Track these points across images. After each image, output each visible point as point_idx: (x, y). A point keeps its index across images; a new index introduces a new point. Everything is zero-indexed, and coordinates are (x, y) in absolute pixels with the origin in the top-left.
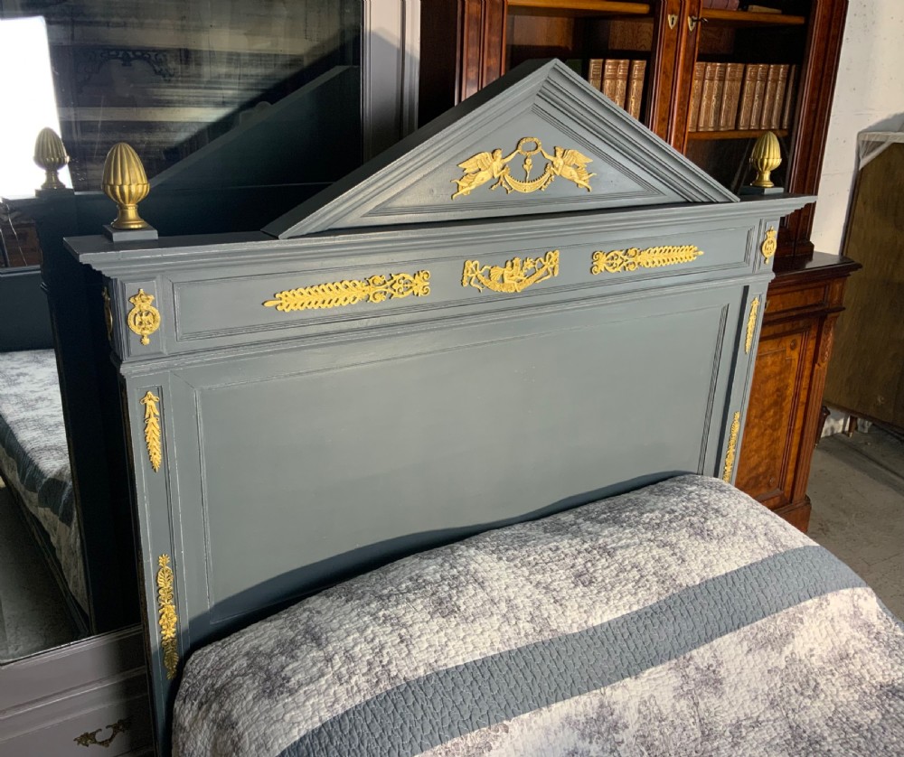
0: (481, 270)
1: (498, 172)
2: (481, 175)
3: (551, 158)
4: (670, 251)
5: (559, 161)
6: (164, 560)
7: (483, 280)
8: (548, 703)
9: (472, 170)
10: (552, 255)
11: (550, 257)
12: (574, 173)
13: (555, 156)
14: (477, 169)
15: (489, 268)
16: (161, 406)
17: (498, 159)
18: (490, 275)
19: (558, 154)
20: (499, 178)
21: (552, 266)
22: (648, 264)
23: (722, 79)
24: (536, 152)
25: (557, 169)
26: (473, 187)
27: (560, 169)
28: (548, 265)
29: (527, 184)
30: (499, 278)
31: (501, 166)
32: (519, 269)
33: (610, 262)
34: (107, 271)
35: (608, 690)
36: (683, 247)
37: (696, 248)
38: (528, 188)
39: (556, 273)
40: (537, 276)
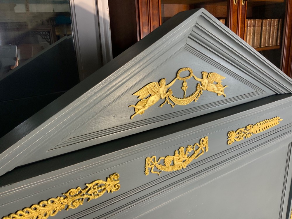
0: (157, 162)
1: (164, 95)
2: (152, 98)
3: (200, 80)
4: (267, 122)
5: (205, 81)
7: (160, 167)
9: (145, 96)
10: (204, 140)
11: (203, 141)
12: (215, 87)
13: (202, 78)
14: (148, 95)
15: (163, 158)
17: (164, 86)
18: (164, 162)
19: (204, 76)
20: (166, 98)
21: (204, 146)
22: (257, 132)
23: (254, 26)
24: (190, 77)
25: (204, 87)
26: (146, 108)
27: (206, 86)
28: (202, 147)
29: (185, 99)
30: (171, 163)
31: (166, 90)
32: (184, 153)
33: (237, 136)
36: (273, 119)
37: (279, 118)
38: (187, 102)
39: (207, 150)
40: (196, 155)
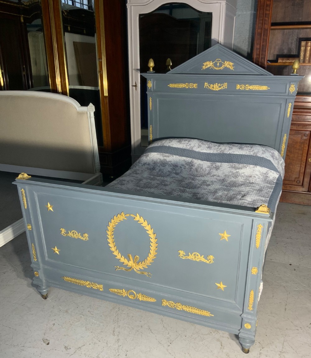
0: (208, 85)
1: (211, 65)
6: (151, 126)
8: (182, 156)
12: (229, 66)
14: (206, 64)
16: (152, 100)
18: (210, 86)
21: (225, 86)
22: (252, 89)
24: (220, 62)
25: (225, 65)
26: (206, 68)
33: (241, 87)
34: (145, 77)
35: (194, 159)
37: (267, 87)
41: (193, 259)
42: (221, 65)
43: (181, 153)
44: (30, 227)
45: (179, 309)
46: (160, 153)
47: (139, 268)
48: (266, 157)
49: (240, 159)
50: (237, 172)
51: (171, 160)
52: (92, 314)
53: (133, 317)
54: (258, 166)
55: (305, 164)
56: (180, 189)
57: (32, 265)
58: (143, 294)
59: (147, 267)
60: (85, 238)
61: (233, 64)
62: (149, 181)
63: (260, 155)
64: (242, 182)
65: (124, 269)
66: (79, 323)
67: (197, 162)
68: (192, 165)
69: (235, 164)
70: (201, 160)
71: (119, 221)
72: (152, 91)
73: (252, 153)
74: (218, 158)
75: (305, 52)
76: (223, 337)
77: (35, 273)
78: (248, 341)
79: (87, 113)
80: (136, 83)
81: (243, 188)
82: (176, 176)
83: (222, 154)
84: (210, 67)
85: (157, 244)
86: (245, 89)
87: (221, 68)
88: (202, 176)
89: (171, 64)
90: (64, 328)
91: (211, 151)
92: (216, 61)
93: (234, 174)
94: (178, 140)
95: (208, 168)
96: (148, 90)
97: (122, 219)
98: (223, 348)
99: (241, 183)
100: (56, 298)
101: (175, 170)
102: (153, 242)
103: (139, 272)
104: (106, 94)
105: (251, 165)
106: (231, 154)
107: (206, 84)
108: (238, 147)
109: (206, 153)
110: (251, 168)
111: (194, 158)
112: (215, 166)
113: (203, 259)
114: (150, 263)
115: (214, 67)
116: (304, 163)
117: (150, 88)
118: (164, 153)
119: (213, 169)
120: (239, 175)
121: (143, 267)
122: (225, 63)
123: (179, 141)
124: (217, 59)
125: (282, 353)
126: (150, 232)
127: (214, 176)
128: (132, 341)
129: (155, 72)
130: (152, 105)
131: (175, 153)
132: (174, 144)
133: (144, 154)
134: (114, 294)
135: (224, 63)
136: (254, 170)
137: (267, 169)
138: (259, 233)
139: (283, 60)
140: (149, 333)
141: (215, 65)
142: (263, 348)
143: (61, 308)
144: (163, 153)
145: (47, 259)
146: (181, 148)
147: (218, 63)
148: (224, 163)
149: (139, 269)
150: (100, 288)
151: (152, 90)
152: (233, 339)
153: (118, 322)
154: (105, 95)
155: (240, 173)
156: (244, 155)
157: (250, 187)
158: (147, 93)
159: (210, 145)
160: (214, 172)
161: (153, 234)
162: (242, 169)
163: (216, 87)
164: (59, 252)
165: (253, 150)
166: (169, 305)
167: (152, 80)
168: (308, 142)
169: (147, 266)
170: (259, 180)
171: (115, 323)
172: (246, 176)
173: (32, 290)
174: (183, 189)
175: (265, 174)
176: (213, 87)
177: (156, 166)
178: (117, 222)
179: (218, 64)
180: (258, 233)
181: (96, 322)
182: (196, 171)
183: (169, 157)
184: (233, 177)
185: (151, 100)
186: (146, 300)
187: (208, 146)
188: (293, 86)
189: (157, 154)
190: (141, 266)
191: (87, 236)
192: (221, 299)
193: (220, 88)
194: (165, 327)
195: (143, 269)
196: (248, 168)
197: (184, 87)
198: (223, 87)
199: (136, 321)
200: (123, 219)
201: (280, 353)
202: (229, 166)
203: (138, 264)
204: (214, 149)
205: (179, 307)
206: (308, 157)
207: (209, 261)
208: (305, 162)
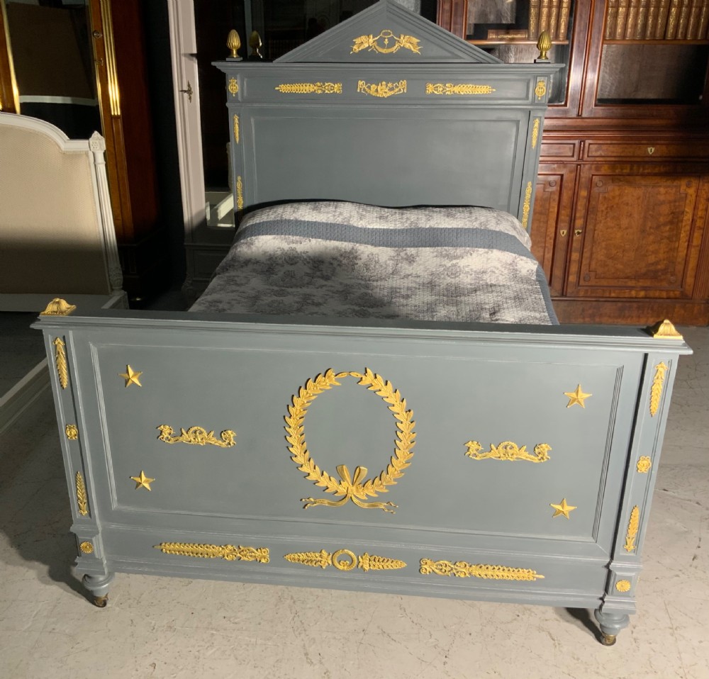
0: (366, 85)
1: (371, 44)
2: (363, 44)
3: (398, 39)
4: (473, 87)
5: (402, 41)
6: (239, 178)
7: (367, 90)
8: (331, 240)
9: (359, 43)
10: (402, 82)
12: (411, 46)
14: (361, 42)
15: (370, 85)
16: (239, 120)
17: (371, 38)
18: (370, 88)
20: (372, 46)
21: (403, 87)
22: (459, 92)
24: (390, 36)
25: (401, 44)
26: (360, 49)
27: (403, 44)
28: (400, 87)
30: (375, 90)
31: (373, 41)
32: (385, 87)
33: (436, 89)
34: (223, 70)
35: (358, 245)
36: (482, 86)
37: (490, 87)
38: (386, 51)
39: (405, 91)
40: (395, 91)
41: (499, 457)
42: (392, 43)
43: (327, 234)
44: (74, 432)
45: (462, 576)
46: (279, 236)
47: (367, 495)
48: (506, 229)
49: (455, 239)
50: (454, 265)
51: (306, 249)
52: (236, 623)
53: (333, 612)
54: (495, 251)
55: (552, 241)
56: (354, 310)
57: (73, 529)
58: (375, 554)
59: (386, 491)
60: (227, 441)
61: (418, 41)
62: (275, 298)
63: (492, 226)
64: (471, 284)
65: (326, 502)
66: (214, 649)
67: (365, 250)
68: (356, 258)
69: (446, 248)
70: (372, 245)
71: (320, 392)
72: (239, 102)
73: (476, 225)
74: (409, 239)
75: (539, 19)
76: (546, 620)
77: (83, 547)
78: (616, 618)
79: (87, 154)
80: (189, 86)
81: (482, 297)
82: (325, 283)
83: (414, 230)
84: (369, 47)
85: (415, 434)
86: (445, 93)
87: (394, 49)
88: (381, 279)
89: (261, 44)
90: (182, 669)
91: (390, 226)
92: (381, 35)
93: (448, 269)
94: (310, 205)
95: (392, 262)
96: (229, 98)
97: (328, 384)
98: (559, 644)
99: (469, 286)
100: (129, 599)
101: (319, 271)
102: (405, 431)
103: (365, 506)
104: (116, 111)
105: (480, 249)
106: (434, 229)
107: (360, 83)
108: (443, 214)
109: (380, 229)
110: (481, 255)
111: (357, 242)
112: (405, 257)
113: (524, 455)
114: (395, 480)
115: (377, 47)
116: (550, 239)
117: (234, 95)
118: (289, 234)
119: (402, 263)
120: (460, 271)
121: (376, 492)
122: (402, 38)
123: (313, 207)
124: (384, 31)
125: (675, 631)
126: (398, 408)
127: (407, 276)
128: (359, 668)
129: (242, 58)
130: (239, 133)
131: (313, 234)
132: (305, 213)
133: (242, 241)
134: (299, 565)
135: (400, 38)
136: (488, 259)
137: (514, 255)
138: (659, 381)
139: (498, 35)
140: (389, 643)
141: (380, 43)
142: (634, 628)
143: (153, 622)
144: (285, 234)
145: (115, 505)
146: (323, 223)
147: (386, 40)
148: (423, 248)
149: (366, 498)
150: (261, 558)
151: (240, 99)
152: (568, 621)
153: (305, 630)
154: (113, 114)
155: (462, 266)
156: (461, 229)
157: (495, 294)
158: (227, 105)
159: (383, 213)
160: (406, 268)
161: (405, 413)
162: (463, 258)
163: (383, 90)
164: (151, 484)
165: (476, 218)
166: (439, 569)
167: (238, 76)
168: (556, 197)
169: (386, 488)
170: (504, 277)
171: (300, 634)
172: (475, 272)
173: (58, 591)
174: (359, 309)
175: (511, 264)
176: (377, 91)
177: (274, 265)
178: (314, 395)
179: (386, 42)
180: (657, 381)
181: (253, 640)
182: (367, 269)
183: (301, 243)
184: (449, 276)
185: (236, 121)
186: (381, 567)
187: (379, 216)
188: (541, 84)
189: (274, 238)
190: (371, 491)
191: (232, 436)
192: (563, 537)
193: (392, 93)
194: (415, 621)
195: (376, 495)
196: (474, 255)
197: (312, 90)
198: (397, 90)
199: (345, 622)
200: (331, 385)
201: (671, 630)
202: (435, 254)
203: (364, 486)
204: (395, 222)
205: (461, 572)
206: (559, 226)
207: (539, 458)
208: (553, 238)
